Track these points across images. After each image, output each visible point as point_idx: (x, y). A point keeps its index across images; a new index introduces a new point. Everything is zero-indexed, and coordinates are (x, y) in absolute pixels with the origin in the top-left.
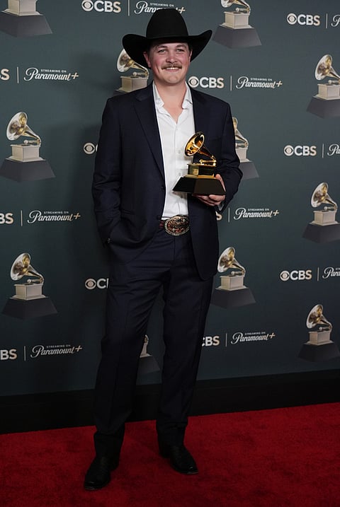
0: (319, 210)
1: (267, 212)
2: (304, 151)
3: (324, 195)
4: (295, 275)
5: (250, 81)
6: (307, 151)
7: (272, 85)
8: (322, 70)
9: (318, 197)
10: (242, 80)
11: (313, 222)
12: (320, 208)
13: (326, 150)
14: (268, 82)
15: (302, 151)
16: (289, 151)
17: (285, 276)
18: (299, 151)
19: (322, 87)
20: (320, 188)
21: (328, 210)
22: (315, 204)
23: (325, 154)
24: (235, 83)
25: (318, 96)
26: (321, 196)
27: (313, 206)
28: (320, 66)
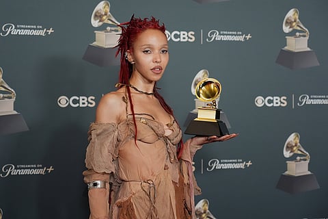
0: (292, 160)
1: (240, 162)
2: (275, 101)
3: (296, 145)
5: (220, 34)
6: (278, 101)
7: (241, 38)
8: (289, 23)
9: (290, 148)
10: (212, 33)
12: (293, 158)
13: (296, 101)
14: (237, 35)
15: (272, 101)
16: (260, 101)
18: (270, 101)
19: (290, 40)
20: (292, 138)
21: (301, 160)
22: (287, 154)
23: (296, 104)
24: (205, 36)
25: (286, 48)
26: (293, 147)
27: (285, 156)
28: (288, 19)
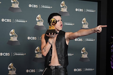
4: (77, 70)
11: (82, 57)
17: (75, 70)
